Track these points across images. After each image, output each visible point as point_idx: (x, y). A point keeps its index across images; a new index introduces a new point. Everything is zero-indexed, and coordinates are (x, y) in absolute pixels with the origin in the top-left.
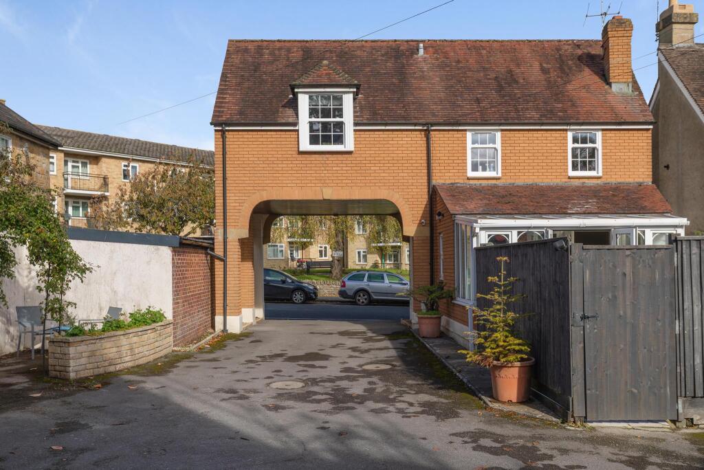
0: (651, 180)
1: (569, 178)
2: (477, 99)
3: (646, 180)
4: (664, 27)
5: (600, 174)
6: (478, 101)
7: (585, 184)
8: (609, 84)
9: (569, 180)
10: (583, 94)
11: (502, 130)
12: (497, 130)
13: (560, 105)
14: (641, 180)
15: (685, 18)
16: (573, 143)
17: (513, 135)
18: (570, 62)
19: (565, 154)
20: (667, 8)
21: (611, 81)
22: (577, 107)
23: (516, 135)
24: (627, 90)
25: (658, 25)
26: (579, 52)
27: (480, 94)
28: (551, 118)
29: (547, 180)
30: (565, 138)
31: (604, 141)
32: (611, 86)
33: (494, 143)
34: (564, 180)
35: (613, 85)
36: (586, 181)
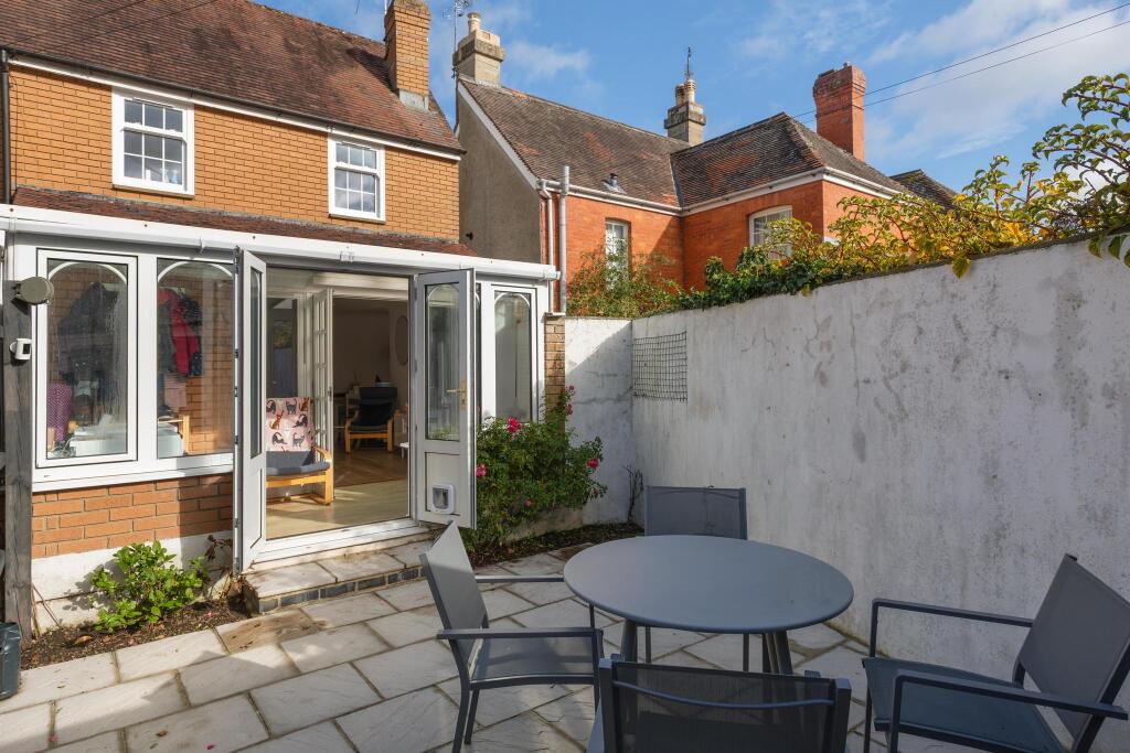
0: (458, 238)
1: (330, 217)
2: (147, 45)
3: (451, 237)
4: (464, 59)
5: (383, 218)
6: (148, 49)
7: (357, 231)
8: (396, 91)
9: (329, 221)
10: (355, 91)
11: (197, 107)
12: (187, 106)
13: (315, 96)
14: (443, 236)
15: (490, 50)
16: (338, 160)
17: (221, 122)
18: (335, 52)
19: (323, 176)
20: (467, 35)
21: (399, 86)
22: (344, 105)
23: (227, 124)
24: (423, 106)
25: (456, 55)
26: (350, 46)
27: (154, 40)
28: (297, 108)
29: (289, 215)
30: (324, 149)
31: (389, 167)
32: (398, 95)
33: (179, 128)
34: (320, 219)
35: (401, 93)
36: (359, 225)
